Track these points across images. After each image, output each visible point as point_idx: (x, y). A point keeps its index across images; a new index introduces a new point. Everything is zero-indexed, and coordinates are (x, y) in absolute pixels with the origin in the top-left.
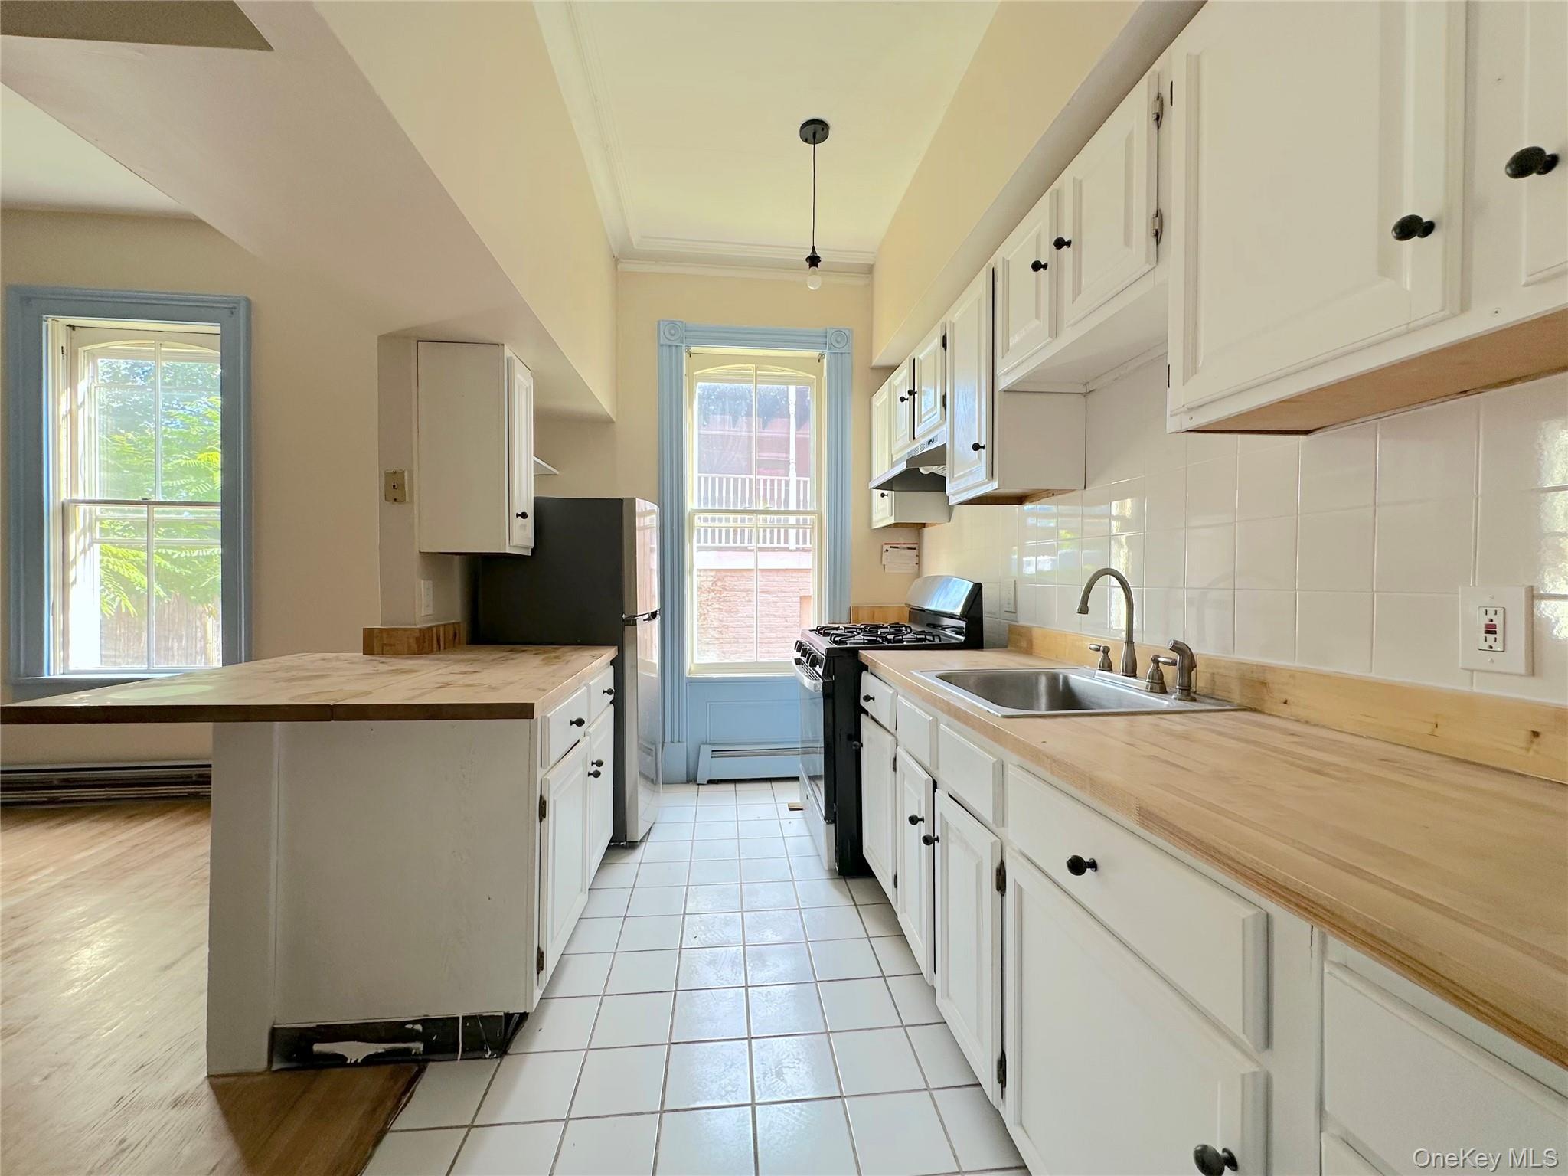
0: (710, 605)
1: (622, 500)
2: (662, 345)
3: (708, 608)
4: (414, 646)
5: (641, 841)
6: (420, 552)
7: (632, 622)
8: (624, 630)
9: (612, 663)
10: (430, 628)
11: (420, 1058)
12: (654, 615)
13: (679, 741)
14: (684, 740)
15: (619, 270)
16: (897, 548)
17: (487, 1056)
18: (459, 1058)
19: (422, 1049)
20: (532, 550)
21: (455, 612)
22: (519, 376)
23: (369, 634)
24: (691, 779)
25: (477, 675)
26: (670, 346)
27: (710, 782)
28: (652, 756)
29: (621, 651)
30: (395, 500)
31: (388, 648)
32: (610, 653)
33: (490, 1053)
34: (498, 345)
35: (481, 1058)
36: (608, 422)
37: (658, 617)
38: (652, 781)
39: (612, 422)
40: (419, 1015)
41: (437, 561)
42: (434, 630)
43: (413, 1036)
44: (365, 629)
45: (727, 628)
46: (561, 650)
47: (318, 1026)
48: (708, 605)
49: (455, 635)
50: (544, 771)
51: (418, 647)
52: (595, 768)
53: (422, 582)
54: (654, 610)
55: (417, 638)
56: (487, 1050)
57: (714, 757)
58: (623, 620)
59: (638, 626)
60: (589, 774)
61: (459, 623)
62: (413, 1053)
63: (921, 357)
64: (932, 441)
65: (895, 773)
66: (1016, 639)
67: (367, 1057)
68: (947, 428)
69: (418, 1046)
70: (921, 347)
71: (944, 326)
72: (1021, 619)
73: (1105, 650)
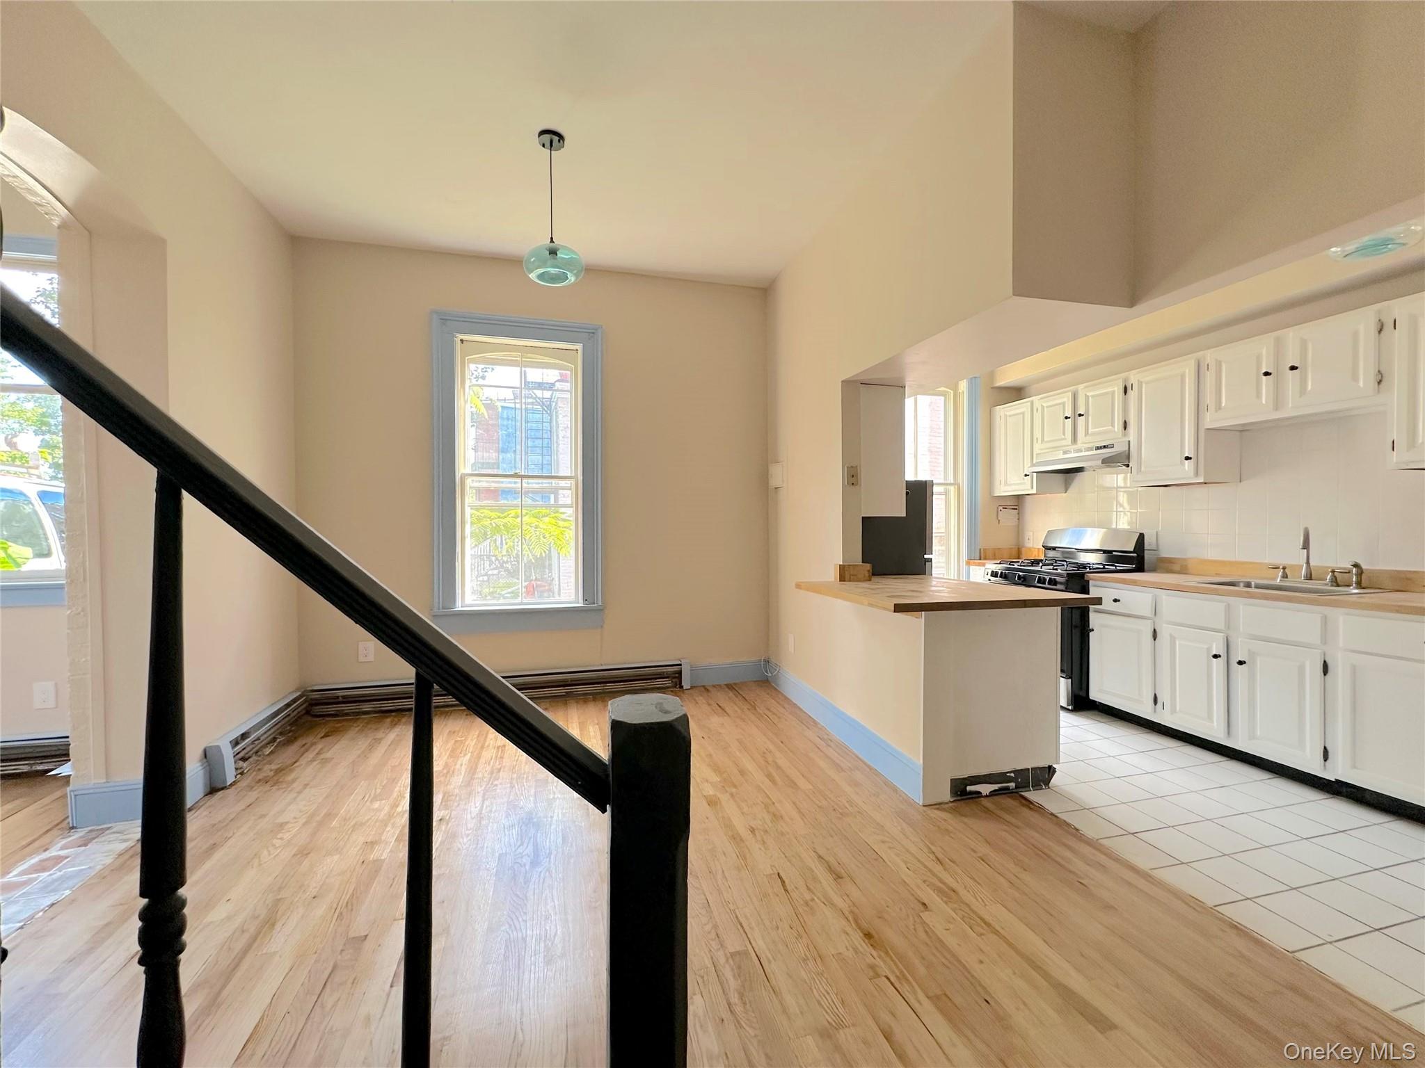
6: (862, 517)
7: (929, 560)
8: (925, 564)
11: (1016, 790)
16: (1006, 509)
17: (1044, 787)
18: (1033, 789)
31: (853, 577)
34: (902, 387)
40: (1012, 768)
43: (1010, 780)
47: (969, 776)
56: (1042, 784)
58: (925, 559)
62: (1012, 788)
63: (1090, 394)
64: (1104, 447)
65: (1155, 640)
66: (1165, 565)
67: (991, 792)
68: (1129, 441)
69: (1012, 785)
70: (1086, 387)
71: (1126, 380)
72: (1165, 554)
73: (1284, 568)
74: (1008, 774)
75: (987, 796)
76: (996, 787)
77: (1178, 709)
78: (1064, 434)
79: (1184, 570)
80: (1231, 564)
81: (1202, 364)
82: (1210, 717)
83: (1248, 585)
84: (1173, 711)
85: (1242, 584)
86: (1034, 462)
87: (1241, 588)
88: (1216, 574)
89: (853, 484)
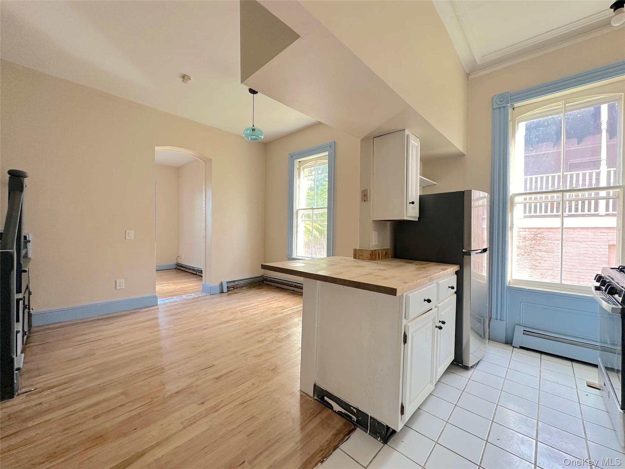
0: (532, 247)
1: (464, 192)
2: (494, 109)
3: (531, 249)
4: (369, 256)
5: (472, 367)
6: (373, 220)
7: (469, 254)
8: (463, 257)
9: (457, 273)
10: (375, 250)
11: (355, 423)
12: (485, 250)
13: (501, 320)
14: (505, 320)
15: (470, 79)
17: (378, 439)
18: (368, 433)
19: (356, 420)
20: (418, 218)
21: (388, 244)
22: (412, 142)
23: (355, 251)
24: (509, 342)
25: (385, 272)
26: (500, 108)
27: (522, 348)
28: (481, 323)
29: (462, 267)
30: (365, 200)
31: (361, 257)
32: (456, 268)
33: (380, 439)
34: (403, 130)
36: (461, 155)
37: (488, 252)
38: (481, 336)
39: (464, 155)
40: (355, 405)
41: (380, 224)
42: (377, 251)
43: (353, 413)
44: (354, 249)
45: (545, 261)
46: (429, 264)
47: (326, 390)
48: (531, 247)
49: (386, 254)
50: (407, 321)
51: (370, 258)
52: (441, 324)
53: (373, 232)
54: (486, 247)
55: (370, 254)
56: (379, 437)
57: (525, 334)
58: (463, 252)
59: (471, 256)
60: (436, 327)
61: (388, 249)
62: (353, 420)
67: (339, 411)
69: (354, 418)
74: (351, 408)
75: (335, 412)
76: (343, 411)
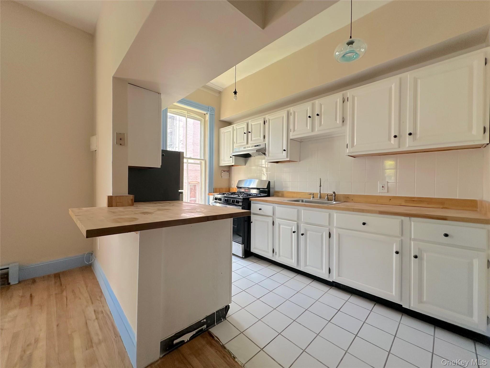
4: (130, 202)
8: (179, 195)
11: (206, 330)
16: (225, 171)
17: (223, 320)
18: (216, 325)
19: (206, 327)
31: (120, 203)
33: (223, 319)
34: (159, 93)
35: (221, 322)
40: (204, 316)
43: (203, 324)
47: (175, 334)
56: (222, 319)
58: (179, 192)
62: (204, 329)
63: (252, 124)
64: (257, 146)
65: (273, 225)
66: (277, 194)
67: (190, 337)
68: (265, 144)
70: (252, 121)
71: (264, 119)
72: (277, 189)
73: (313, 194)
74: (202, 322)
76: (194, 332)
77: (281, 255)
78: (244, 140)
79: (283, 196)
80: (297, 193)
81: (289, 112)
82: (292, 258)
83: (303, 201)
84: (279, 256)
85: (301, 201)
86: (234, 152)
87: (300, 203)
88: (292, 197)
89: (121, 144)
